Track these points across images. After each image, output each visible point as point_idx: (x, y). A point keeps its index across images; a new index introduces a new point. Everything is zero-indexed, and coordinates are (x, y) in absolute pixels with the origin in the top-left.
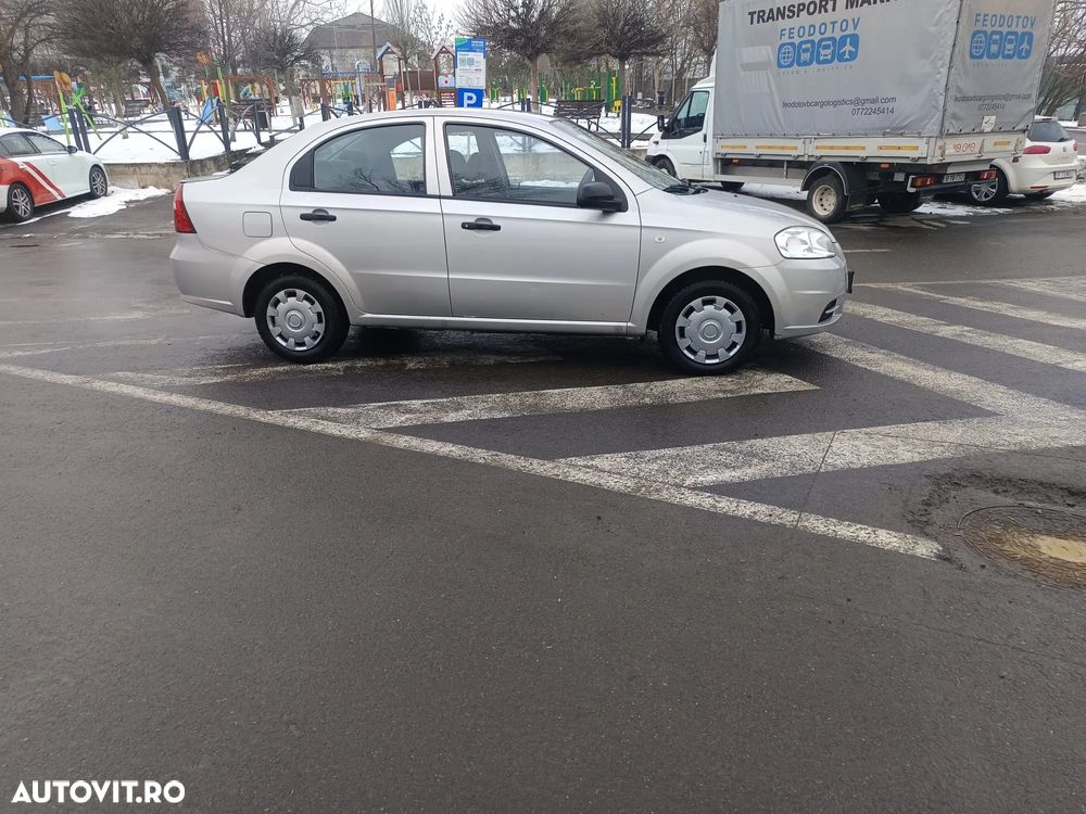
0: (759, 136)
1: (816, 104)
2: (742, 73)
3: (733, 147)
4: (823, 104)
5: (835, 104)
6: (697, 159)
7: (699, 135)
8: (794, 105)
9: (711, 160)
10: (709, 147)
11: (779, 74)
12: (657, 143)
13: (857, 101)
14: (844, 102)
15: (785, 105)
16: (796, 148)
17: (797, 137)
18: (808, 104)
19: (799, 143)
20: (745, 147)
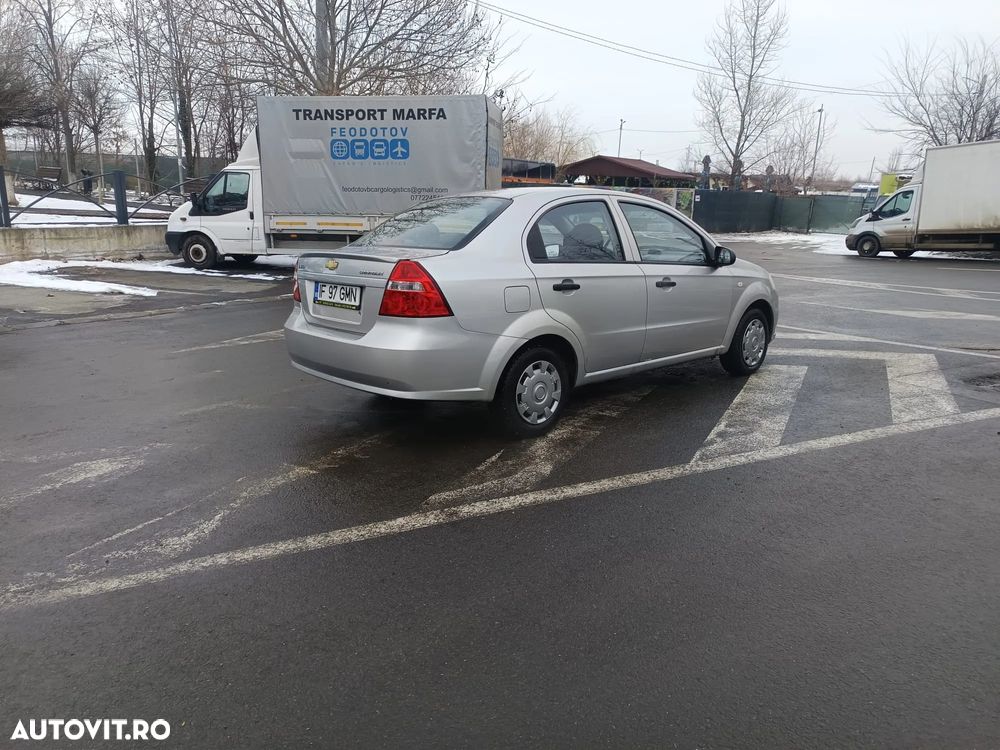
0: (319, 214)
1: (377, 190)
2: (292, 160)
3: (291, 224)
4: (383, 190)
5: (395, 190)
6: (246, 234)
7: (244, 213)
8: (353, 190)
9: (263, 237)
10: (258, 222)
11: (334, 164)
12: (184, 219)
13: (414, 190)
14: (402, 190)
15: (345, 189)
16: (361, 225)
17: (361, 216)
18: (369, 190)
19: (364, 221)
20: (305, 224)
